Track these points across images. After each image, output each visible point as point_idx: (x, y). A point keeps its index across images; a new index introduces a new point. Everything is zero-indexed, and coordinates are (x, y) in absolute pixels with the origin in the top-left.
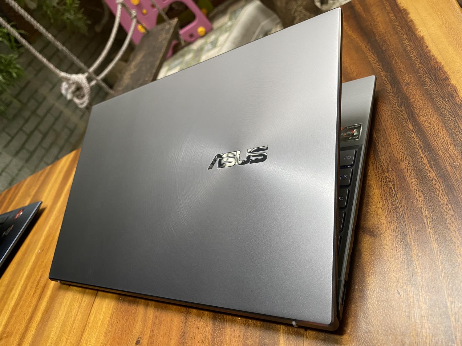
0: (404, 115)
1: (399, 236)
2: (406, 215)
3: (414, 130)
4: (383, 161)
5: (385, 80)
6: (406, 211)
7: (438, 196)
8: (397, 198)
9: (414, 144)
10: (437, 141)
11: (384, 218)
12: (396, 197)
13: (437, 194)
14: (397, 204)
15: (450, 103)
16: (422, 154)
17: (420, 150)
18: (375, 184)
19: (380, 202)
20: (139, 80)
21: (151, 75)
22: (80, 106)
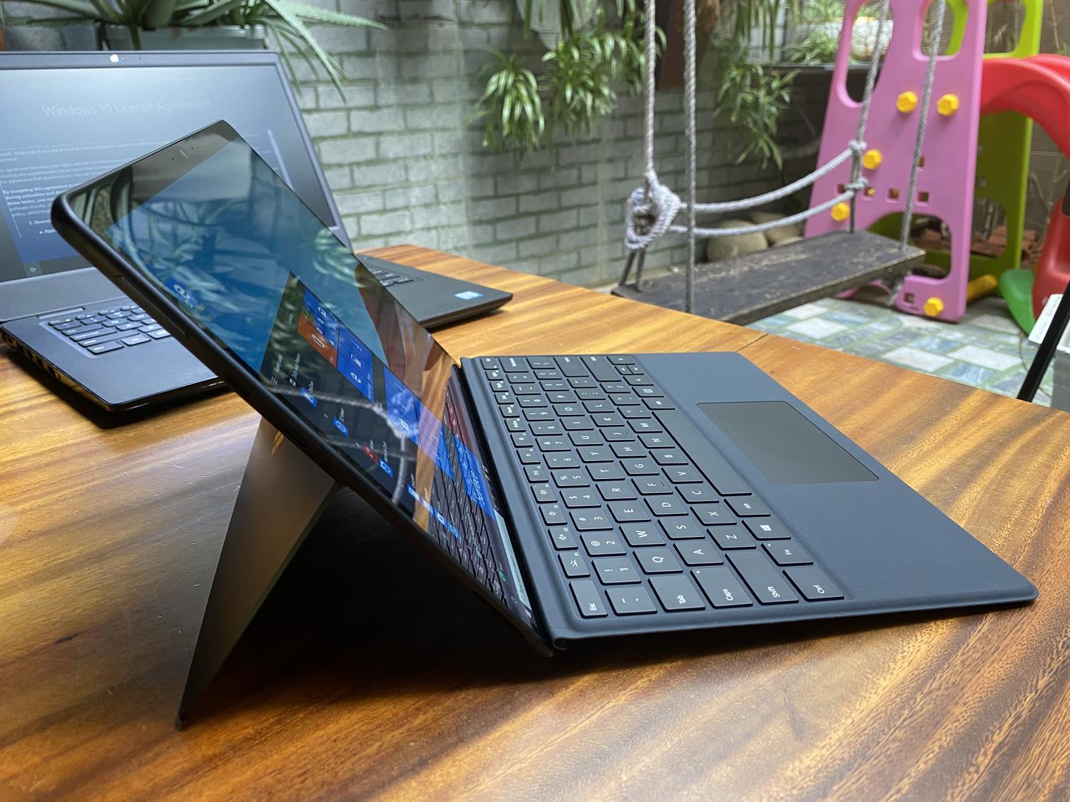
0: (1055, 661)
1: (832, 770)
2: (876, 761)
3: (1042, 691)
4: (938, 678)
6: (882, 757)
7: (953, 788)
8: (892, 734)
9: (1014, 705)
10: (1053, 735)
11: (840, 733)
12: (892, 731)
13: (955, 784)
14: (883, 739)
16: (1006, 726)
17: (1010, 720)
18: (886, 690)
19: (863, 714)
20: (755, 287)
21: (781, 296)
22: (626, 240)
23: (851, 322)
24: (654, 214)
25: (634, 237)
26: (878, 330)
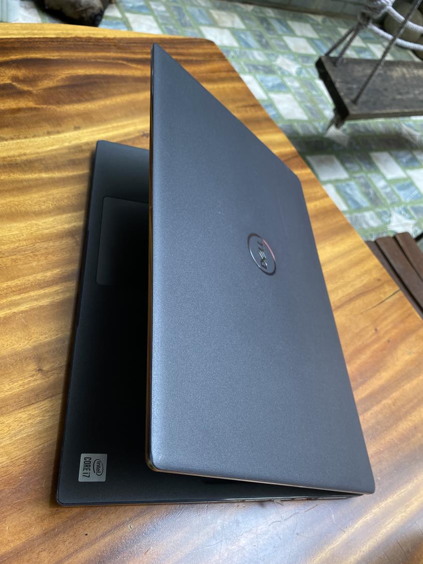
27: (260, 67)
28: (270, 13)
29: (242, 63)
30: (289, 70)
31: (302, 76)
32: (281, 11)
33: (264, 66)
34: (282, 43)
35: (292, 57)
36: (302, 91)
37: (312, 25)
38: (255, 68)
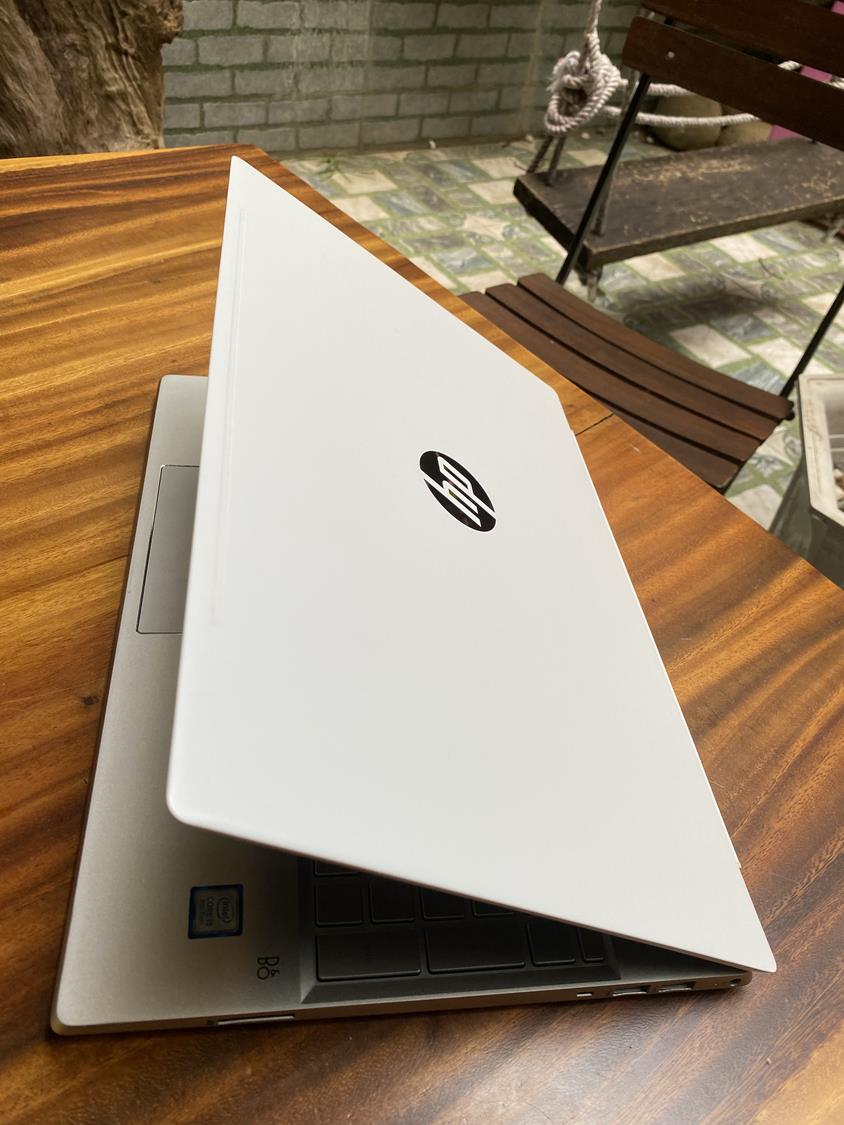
5: (782, 903)
15: (761, 1069)
20: (681, 204)
21: (710, 220)
22: (546, 118)
23: (785, 248)
24: (587, 90)
25: (557, 116)
26: (810, 264)
27: (434, 241)
28: (438, 155)
29: (401, 241)
30: (488, 233)
31: (515, 237)
32: (460, 148)
33: (442, 238)
34: (469, 196)
35: (491, 213)
36: (520, 261)
37: (519, 157)
38: (427, 243)
